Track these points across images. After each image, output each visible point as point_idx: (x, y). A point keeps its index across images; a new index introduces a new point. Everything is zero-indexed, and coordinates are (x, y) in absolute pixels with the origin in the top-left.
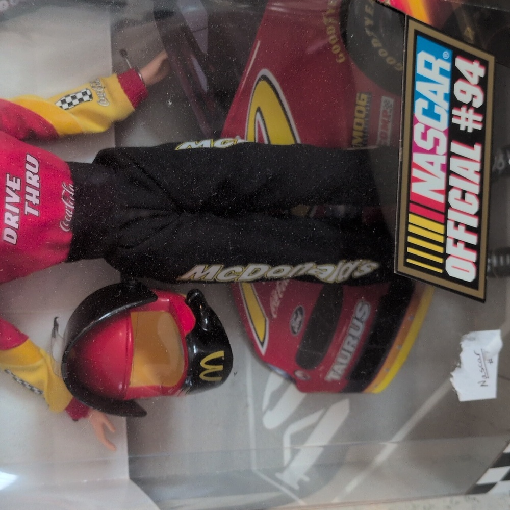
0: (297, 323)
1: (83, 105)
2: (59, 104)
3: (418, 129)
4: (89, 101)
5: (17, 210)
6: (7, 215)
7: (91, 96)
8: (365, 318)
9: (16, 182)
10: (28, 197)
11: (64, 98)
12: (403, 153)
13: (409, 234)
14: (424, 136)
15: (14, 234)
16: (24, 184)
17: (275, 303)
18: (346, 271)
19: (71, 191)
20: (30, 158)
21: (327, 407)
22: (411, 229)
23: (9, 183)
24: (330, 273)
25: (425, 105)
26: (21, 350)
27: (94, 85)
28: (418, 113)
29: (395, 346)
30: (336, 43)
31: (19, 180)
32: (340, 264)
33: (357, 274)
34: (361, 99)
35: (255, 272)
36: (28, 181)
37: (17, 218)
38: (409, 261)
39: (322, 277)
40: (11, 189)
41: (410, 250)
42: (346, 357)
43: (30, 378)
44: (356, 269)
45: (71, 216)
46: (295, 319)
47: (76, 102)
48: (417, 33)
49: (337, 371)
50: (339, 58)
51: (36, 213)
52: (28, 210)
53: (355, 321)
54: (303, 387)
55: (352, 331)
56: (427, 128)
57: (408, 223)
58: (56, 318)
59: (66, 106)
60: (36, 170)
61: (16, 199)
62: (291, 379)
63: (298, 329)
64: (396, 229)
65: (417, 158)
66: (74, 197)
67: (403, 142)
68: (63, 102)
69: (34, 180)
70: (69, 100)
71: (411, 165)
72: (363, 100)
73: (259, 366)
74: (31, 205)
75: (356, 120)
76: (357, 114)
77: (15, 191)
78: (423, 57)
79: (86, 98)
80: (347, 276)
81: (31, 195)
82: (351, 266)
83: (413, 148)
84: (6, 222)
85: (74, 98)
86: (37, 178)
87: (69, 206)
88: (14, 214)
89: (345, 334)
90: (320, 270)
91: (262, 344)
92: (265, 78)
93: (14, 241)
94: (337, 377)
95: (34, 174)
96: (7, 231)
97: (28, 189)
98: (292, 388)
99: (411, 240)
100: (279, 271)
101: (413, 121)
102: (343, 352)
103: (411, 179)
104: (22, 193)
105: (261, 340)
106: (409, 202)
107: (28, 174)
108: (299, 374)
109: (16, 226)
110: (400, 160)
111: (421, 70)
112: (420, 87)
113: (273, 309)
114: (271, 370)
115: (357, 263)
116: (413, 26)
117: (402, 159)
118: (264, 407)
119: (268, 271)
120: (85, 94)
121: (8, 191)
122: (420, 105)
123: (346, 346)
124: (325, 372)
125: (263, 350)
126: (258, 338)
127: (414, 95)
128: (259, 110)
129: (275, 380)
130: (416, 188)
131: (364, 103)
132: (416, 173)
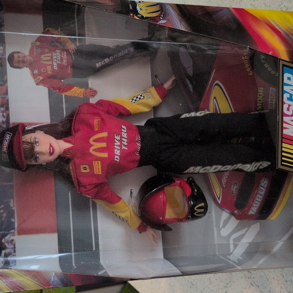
0: (234, 189)
1: (141, 101)
2: (131, 100)
3: (285, 107)
4: (143, 99)
5: (119, 148)
6: (116, 150)
7: (144, 97)
8: (265, 186)
9: (118, 137)
10: (123, 142)
11: (132, 98)
12: (279, 117)
13: (282, 151)
14: (288, 109)
15: (118, 157)
16: (121, 137)
17: (224, 181)
18: (256, 166)
19: (139, 139)
20: (123, 127)
21: (249, 227)
22: (284, 149)
23: (116, 137)
24: (248, 168)
25: (288, 96)
26: (119, 204)
27: (145, 92)
28: (285, 100)
29: (280, 198)
30: (249, 67)
31: (119, 136)
32: (253, 164)
33: (261, 167)
34: (261, 89)
35: (216, 168)
36: (123, 136)
37: (119, 151)
38: (283, 163)
39: (245, 169)
40: (116, 139)
41: (283, 158)
42: (257, 204)
43: (123, 215)
44: (261, 165)
45: (139, 149)
46: (234, 187)
47: (138, 99)
48: (283, 65)
49: (253, 210)
50: (250, 73)
51: (126, 149)
52: (123, 147)
53: (261, 188)
54: (238, 217)
55: (260, 192)
56: (289, 105)
57: (282, 147)
58: (131, 190)
59: (134, 101)
60: (125, 131)
61: (118, 143)
62: (233, 214)
63: (235, 192)
64: (277, 150)
65: (285, 119)
66: (140, 141)
67: (279, 112)
68: (133, 99)
69: (125, 135)
70: (135, 99)
71: (283, 122)
72: (262, 90)
73: (218, 209)
74: (125, 146)
75: (259, 99)
76: (259, 96)
77: (118, 140)
78: (286, 75)
79: (142, 97)
80: (256, 168)
81: (124, 141)
82: (258, 164)
83: (283, 115)
84: (115, 153)
85: (137, 98)
86: (126, 134)
87: (139, 145)
88: (118, 150)
89: (257, 193)
90: (244, 166)
91: (219, 199)
92: (217, 84)
93: (118, 161)
94: (253, 213)
95: (125, 133)
96: (116, 157)
97: (123, 139)
98: (233, 218)
99: (284, 154)
100: (226, 168)
101: (283, 103)
102: (256, 201)
103: (283, 128)
104: (121, 141)
105: (219, 197)
106: (282, 138)
107: (123, 133)
108: (236, 212)
109: (119, 155)
110: (278, 120)
111: (286, 81)
112: (286, 88)
113: (223, 183)
114: (223, 210)
115: (261, 163)
116: (281, 63)
117: (279, 119)
118: (221, 227)
119: (221, 168)
120: (141, 96)
121: (115, 140)
122: (286, 96)
123: (257, 199)
124: (248, 211)
125: (219, 202)
126: (217, 196)
127: (283, 92)
128: (215, 98)
129: (225, 215)
130: (285, 132)
131: (262, 91)
132: (285, 125)
